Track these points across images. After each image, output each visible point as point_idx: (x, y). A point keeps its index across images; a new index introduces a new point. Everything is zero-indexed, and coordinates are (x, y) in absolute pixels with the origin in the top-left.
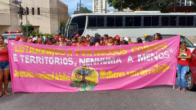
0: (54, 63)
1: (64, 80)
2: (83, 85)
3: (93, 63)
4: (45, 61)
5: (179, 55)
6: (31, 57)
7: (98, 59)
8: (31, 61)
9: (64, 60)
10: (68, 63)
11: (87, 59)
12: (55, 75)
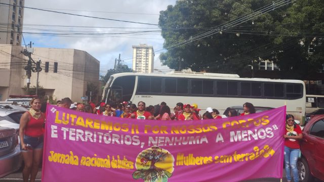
0: (111, 141)
1: (125, 168)
2: (152, 175)
3: (168, 144)
4: (98, 138)
5: (286, 134)
6: (78, 131)
7: (176, 138)
8: (77, 138)
9: (126, 138)
10: (132, 143)
11: (160, 137)
12: (111, 160)
